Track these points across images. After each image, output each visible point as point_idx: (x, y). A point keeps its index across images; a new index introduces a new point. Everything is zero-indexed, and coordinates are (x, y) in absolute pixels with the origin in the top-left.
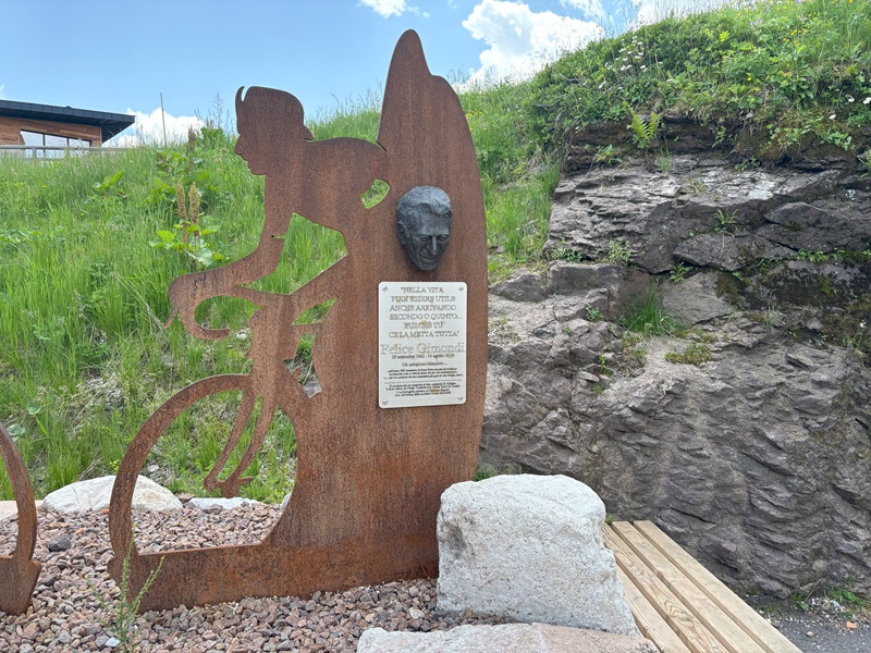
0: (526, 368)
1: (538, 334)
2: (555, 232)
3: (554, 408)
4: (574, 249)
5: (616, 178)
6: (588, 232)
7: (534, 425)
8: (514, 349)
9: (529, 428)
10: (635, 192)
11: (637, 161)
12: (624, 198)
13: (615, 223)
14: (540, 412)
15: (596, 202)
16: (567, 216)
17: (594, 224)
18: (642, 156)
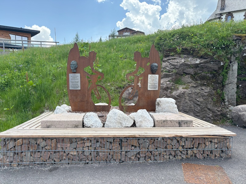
2: (163, 67)
6: (169, 68)
10: (177, 61)
15: (171, 62)
16: (165, 65)
17: (170, 66)
18: (178, 55)
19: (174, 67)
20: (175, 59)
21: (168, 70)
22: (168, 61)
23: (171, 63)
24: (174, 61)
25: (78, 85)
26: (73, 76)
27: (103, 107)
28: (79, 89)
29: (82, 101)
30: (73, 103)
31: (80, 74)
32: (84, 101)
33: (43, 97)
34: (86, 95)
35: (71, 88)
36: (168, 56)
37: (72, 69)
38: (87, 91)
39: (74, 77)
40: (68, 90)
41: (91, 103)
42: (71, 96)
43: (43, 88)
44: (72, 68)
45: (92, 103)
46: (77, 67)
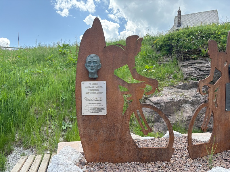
0: (195, 105)
1: (195, 97)
2: (187, 74)
3: (203, 114)
4: (195, 78)
5: (200, 62)
6: (197, 74)
7: (200, 118)
8: (191, 100)
9: (199, 119)
10: (207, 65)
11: (202, 59)
12: (205, 67)
13: (205, 72)
14: (201, 115)
15: (198, 67)
16: (189, 70)
17: (198, 72)
18: (203, 57)
19: (205, 73)
20: (201, 63)
21: (196, 77)
22: (192, 66)
23: (198, 69)
24: (200, 65)
25: (101, 105)
26: (91, 86)
27: (156, 151)
28: (104, 113)
29: (109, 140)
30: (88, 143)
31: (105, 82)
32: (114, 140)
33: (12, 124)
34: (120, 126)
35: (84, 113)
36: (188, 59)
37: (90, 71)
38: (120, 118)
39: (92, 89)
40: (79, 116)
41: (129, 143)
42: (85, 129)
43: (11, 107)
44: (92, 68)
45: (132, 144)
46: (100, 66)
